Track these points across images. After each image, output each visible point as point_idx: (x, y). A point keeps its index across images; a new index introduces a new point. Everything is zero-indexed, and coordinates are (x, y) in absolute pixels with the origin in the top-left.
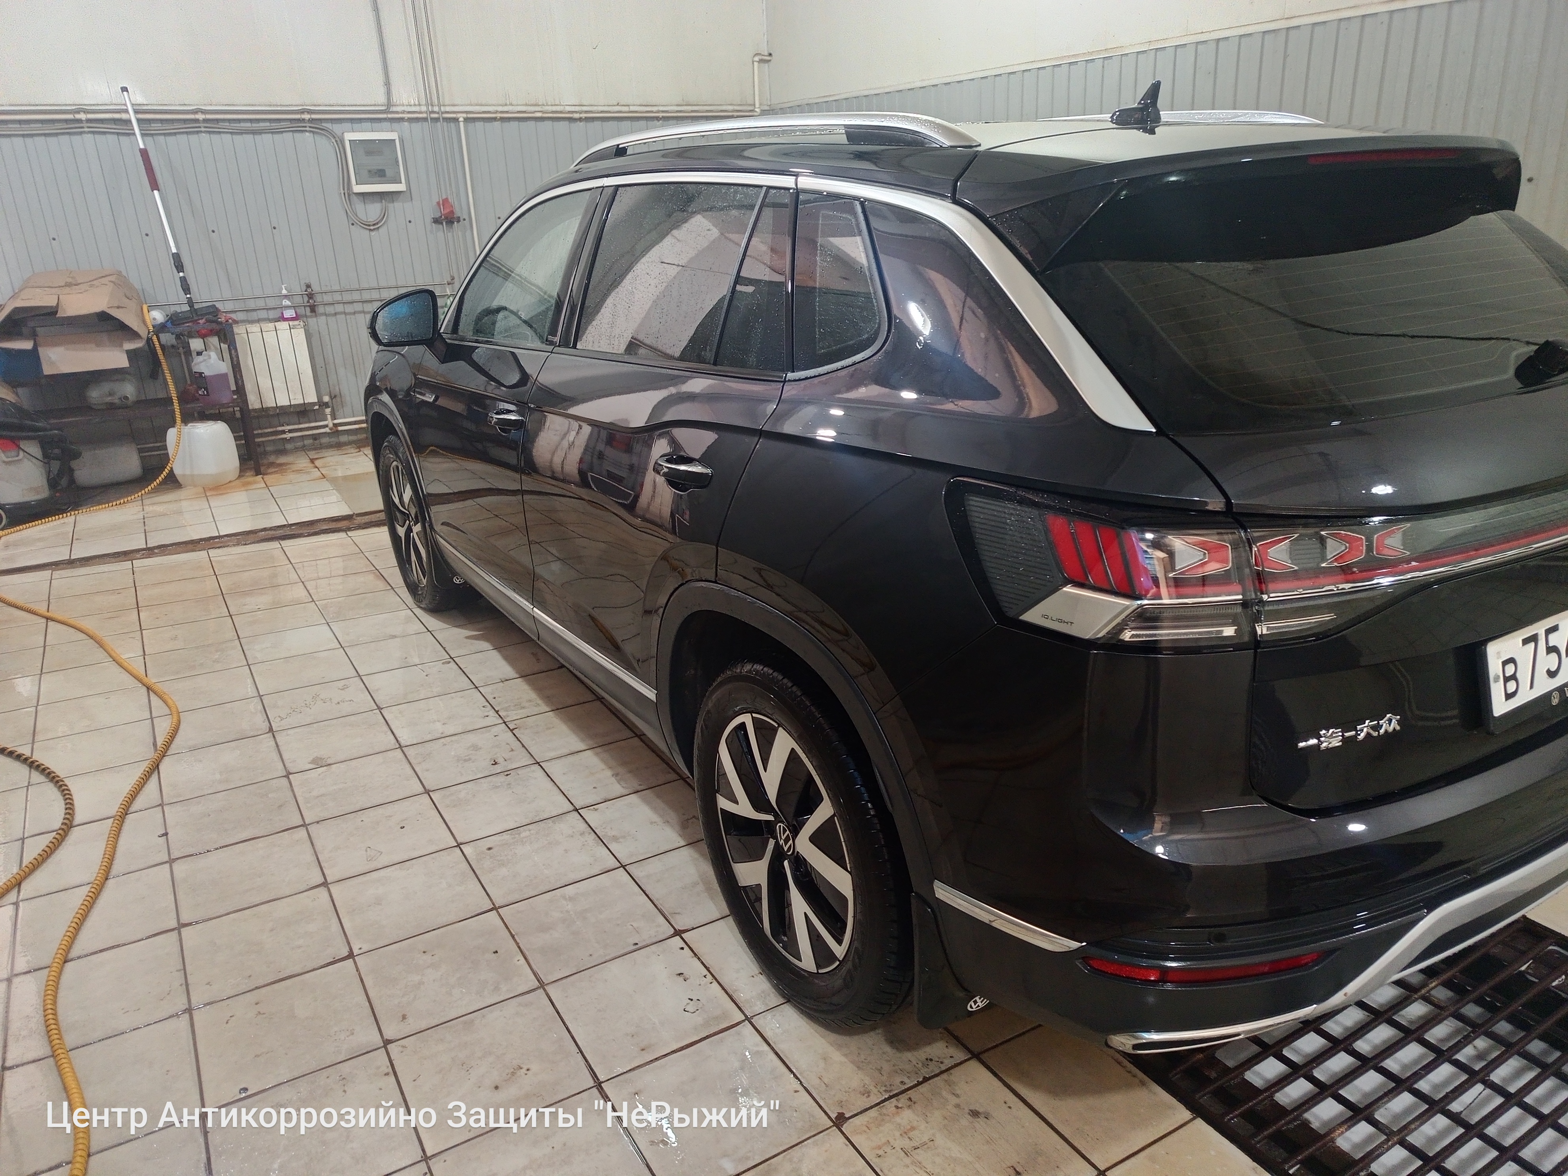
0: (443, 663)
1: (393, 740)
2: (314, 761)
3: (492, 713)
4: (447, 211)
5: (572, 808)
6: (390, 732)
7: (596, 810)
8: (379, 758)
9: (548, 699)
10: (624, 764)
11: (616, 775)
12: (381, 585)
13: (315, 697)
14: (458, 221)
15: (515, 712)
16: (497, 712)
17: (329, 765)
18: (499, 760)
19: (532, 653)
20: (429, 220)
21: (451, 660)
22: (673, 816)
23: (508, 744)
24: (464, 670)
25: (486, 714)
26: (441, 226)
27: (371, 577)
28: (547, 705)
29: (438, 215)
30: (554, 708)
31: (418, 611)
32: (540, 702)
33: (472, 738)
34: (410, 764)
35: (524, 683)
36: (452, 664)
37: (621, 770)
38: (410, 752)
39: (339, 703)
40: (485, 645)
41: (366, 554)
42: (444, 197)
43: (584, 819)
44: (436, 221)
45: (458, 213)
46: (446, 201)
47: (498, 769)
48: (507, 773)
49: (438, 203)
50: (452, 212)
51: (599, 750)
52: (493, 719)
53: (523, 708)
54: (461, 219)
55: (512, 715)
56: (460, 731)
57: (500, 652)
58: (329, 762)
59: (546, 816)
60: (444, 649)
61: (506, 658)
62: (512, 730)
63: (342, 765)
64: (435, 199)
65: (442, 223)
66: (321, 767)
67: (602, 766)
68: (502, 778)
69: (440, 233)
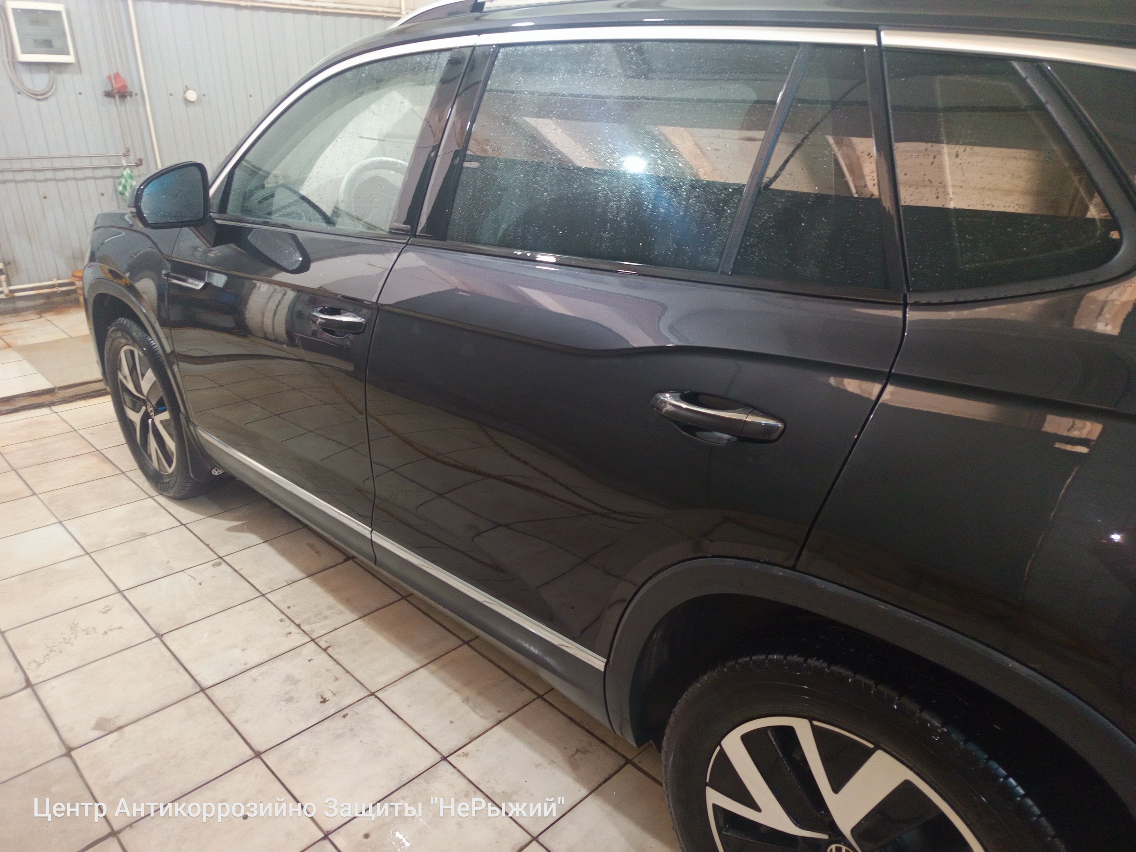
0: (214, 565)
1: (191, 682)
2: (98, 726)
3: (293, 628)
4: (119, 85)
5: (438, 757)
6: (182, 670)
7: (466, 755)
8: (179, 710)
9: (348, 602)
10: (468, 683)
11: (466, 700)
12: (108, 469)
13: (74, 627)
14: (131, 96)
15: (319, 625)
16: (299, 626)
17: (120, 728)
18: (328, 695)
19: (308, 545)
20: (100, 93)
21: (219, 560)
22: (554, 752)
23: (328, 670)
24: (240, 572)
25: (288, 630)
26: (112, 100)
27: (93, 461)
28: (352, 612)
29: (109, 88)
30: (361, 615)
31: (161, 499)
32: (341, 608)
33: (283, 667)
34: (223, 714)
35: (314, 585)
36: (224, 566)
37: (468, 692)
38: (216, 693)
39: (106, 633)
40: (253, 538)
41: (81, 432)
42: (115, 71)
43: (459, 771)
44: (109, 94)
45: (130, 88)
46: (117, 76)
47: (330, 708)
48: (342, 712)
49: (109, 77)
50: (125, 87)
51: (432, 666)
52: (298, 638)
53: (326, 618)
54: (134, 94)
55: (318, 629)
56: (266, 657)
57: (272, 545)
58: (120, 723)
59: (414, 774)
60: (208, 545)
61: (283, 553)
62: (325, 650)
63: (137, 726)
64: (106, 73)
65: (114, 97)
66: (111, 732)
67: (446, 690)
68: (337, 723)
69: (113, 106)
